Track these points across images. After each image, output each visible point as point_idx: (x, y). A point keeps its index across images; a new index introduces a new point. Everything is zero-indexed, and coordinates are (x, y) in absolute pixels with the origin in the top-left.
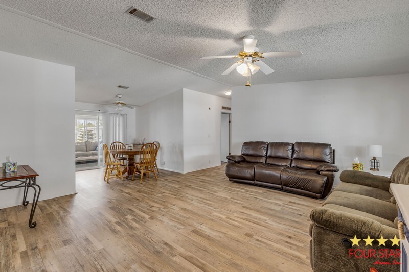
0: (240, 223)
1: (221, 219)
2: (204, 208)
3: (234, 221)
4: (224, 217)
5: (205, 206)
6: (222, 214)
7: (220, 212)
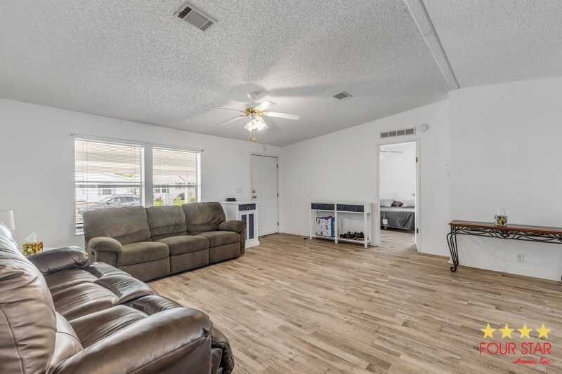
0: (262, 277)
1: (281, 279)
2: (302, 291)
3: (267, 278)
4: (277, 281)
5: (301, 294)
6: (278, 283)
7: (280, 286)
